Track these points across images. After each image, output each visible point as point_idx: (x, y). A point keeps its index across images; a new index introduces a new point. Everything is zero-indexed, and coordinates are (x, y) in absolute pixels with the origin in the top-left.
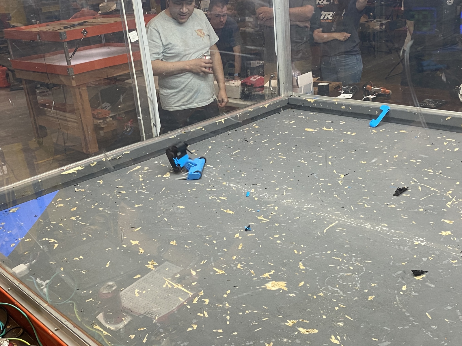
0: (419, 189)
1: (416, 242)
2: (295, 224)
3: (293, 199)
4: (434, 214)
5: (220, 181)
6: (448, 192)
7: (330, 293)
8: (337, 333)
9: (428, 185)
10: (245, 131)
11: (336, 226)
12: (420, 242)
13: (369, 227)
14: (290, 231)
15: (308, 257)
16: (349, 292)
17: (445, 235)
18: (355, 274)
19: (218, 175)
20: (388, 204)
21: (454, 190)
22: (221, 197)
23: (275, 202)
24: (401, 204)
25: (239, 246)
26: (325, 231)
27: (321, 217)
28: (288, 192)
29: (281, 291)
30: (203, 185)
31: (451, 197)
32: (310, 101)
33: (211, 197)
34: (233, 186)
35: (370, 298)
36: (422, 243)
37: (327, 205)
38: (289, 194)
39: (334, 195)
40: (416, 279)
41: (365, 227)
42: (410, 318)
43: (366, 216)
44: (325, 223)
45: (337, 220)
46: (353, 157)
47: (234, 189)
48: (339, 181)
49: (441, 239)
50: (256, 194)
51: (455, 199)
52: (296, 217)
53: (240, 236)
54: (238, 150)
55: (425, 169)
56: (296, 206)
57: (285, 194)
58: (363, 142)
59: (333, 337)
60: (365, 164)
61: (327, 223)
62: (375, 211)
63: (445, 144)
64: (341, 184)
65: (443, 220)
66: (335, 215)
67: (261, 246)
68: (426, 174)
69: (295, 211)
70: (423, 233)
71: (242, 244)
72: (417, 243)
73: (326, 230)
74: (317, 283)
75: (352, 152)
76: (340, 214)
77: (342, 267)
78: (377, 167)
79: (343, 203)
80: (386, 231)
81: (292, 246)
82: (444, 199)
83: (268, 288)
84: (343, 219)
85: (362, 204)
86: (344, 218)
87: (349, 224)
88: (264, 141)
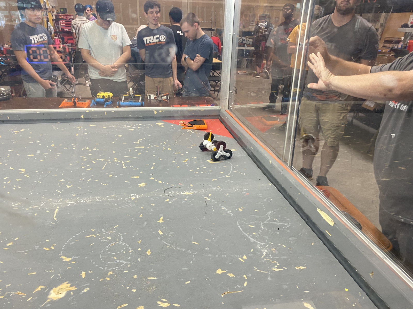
0: (93, 162)
1: (131, 198)
4: (122, 175)
6: (114, 159)
7: (117, 268)
8: (158, 297)
11: (61, 210)
13: (88, 201)
15: (64, 248)
16: (128, 257)
18: (117, 241)
20: (83, 179)
21: (116, 157)
26: (55, 219)
27: (40, 209)
29: (72, 293)
31: (119, 162)
35: (149, 253)
36: (136, 196)
40: (160, 223)
41: (86, 202)
42: (189, 252)
43: (76, 194)
44: (48, 212)
45: (56, 206)
51: (123, 162)
58: (14, 141)
59: (159, 303)
60: (34, 156)
61: (50, 212)
62: (79, 188)
65: (132, 177)
66: (50, 202)
72: (133, 198)
73: (55, 217)
74: (97, 265)
75: (13, 150)
76: (54, 200)
77: (102, 241)
78: (46, 156)
79: (46, 190)
80: (103, 199)
82: (117, 164)
83: (55, 299)
86: (60, 202)
87: (69, 205)
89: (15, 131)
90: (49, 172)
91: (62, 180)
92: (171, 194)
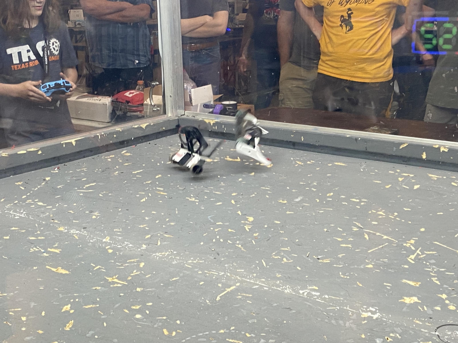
0: (365, 237)
1: (363, 313)
2: (170, 287)
3: (172, 251)
4: (390, 272)
5: (55, 225)
6: (409, 241)
9: (377, 232)
10: (109, 158)
11: (237, 290)
12: (369, 314)
13: (289, 291)
14: (160, 298)
15: (186, 341)
17: (408, 302)
19: (53, 216)
20: (319, 257)
21: (417, 239)
22: (51, 249)
23: (142, 255)
24: (339, 257)
25: (67, 325)
26: (218, 298)
27: (214, 278)
28: (165, 242)
30: (23, 231)
31: (413, 248)
32: (209, 123)
33: (34, 248)
34: (74, 232)
36: (374, 314)
37: (225, 260)
38: (165, 244)
39: (237, 245)
41: (283, 292)
43: (285, 275)
44: (219, 286)
45: (239, 281)
46: (268, 194)
47: (76, 237)
48: (245, 226)
49: (403, 308)
50: (111, 244)
51: (420, 251)
52: (173, 278)
53: (71, 309)
54: (93, 183)
55: (373, 211)
56: (175, 261)
57: (159, 243)
58: (282, 176)
60: (285, 204)
61: (222, 287)
62: (298, 268)
63: (400, 179)
64: (248, 230)
65: (404, 281)
66: (237, 274)
67: (105, 324)
68: (375, 217)
69: (172, 269)
70: (374, 300)
71: (73, 321)
72: (365, 315)
73: (220, 297)
75: (267, 188)
76: (244, 273)
78: (302, 207)
79: (249, 256)
80: (316, 297)
81: (160, 322)
82: (404, 251)
84: (248, 280)
85: (279, 257)
86: (250, 279)
87: (257, 287)
88: (136, 172)
89: (298, 162)
90: (282, 232)
91: (286, 249)
92: (448, 335)
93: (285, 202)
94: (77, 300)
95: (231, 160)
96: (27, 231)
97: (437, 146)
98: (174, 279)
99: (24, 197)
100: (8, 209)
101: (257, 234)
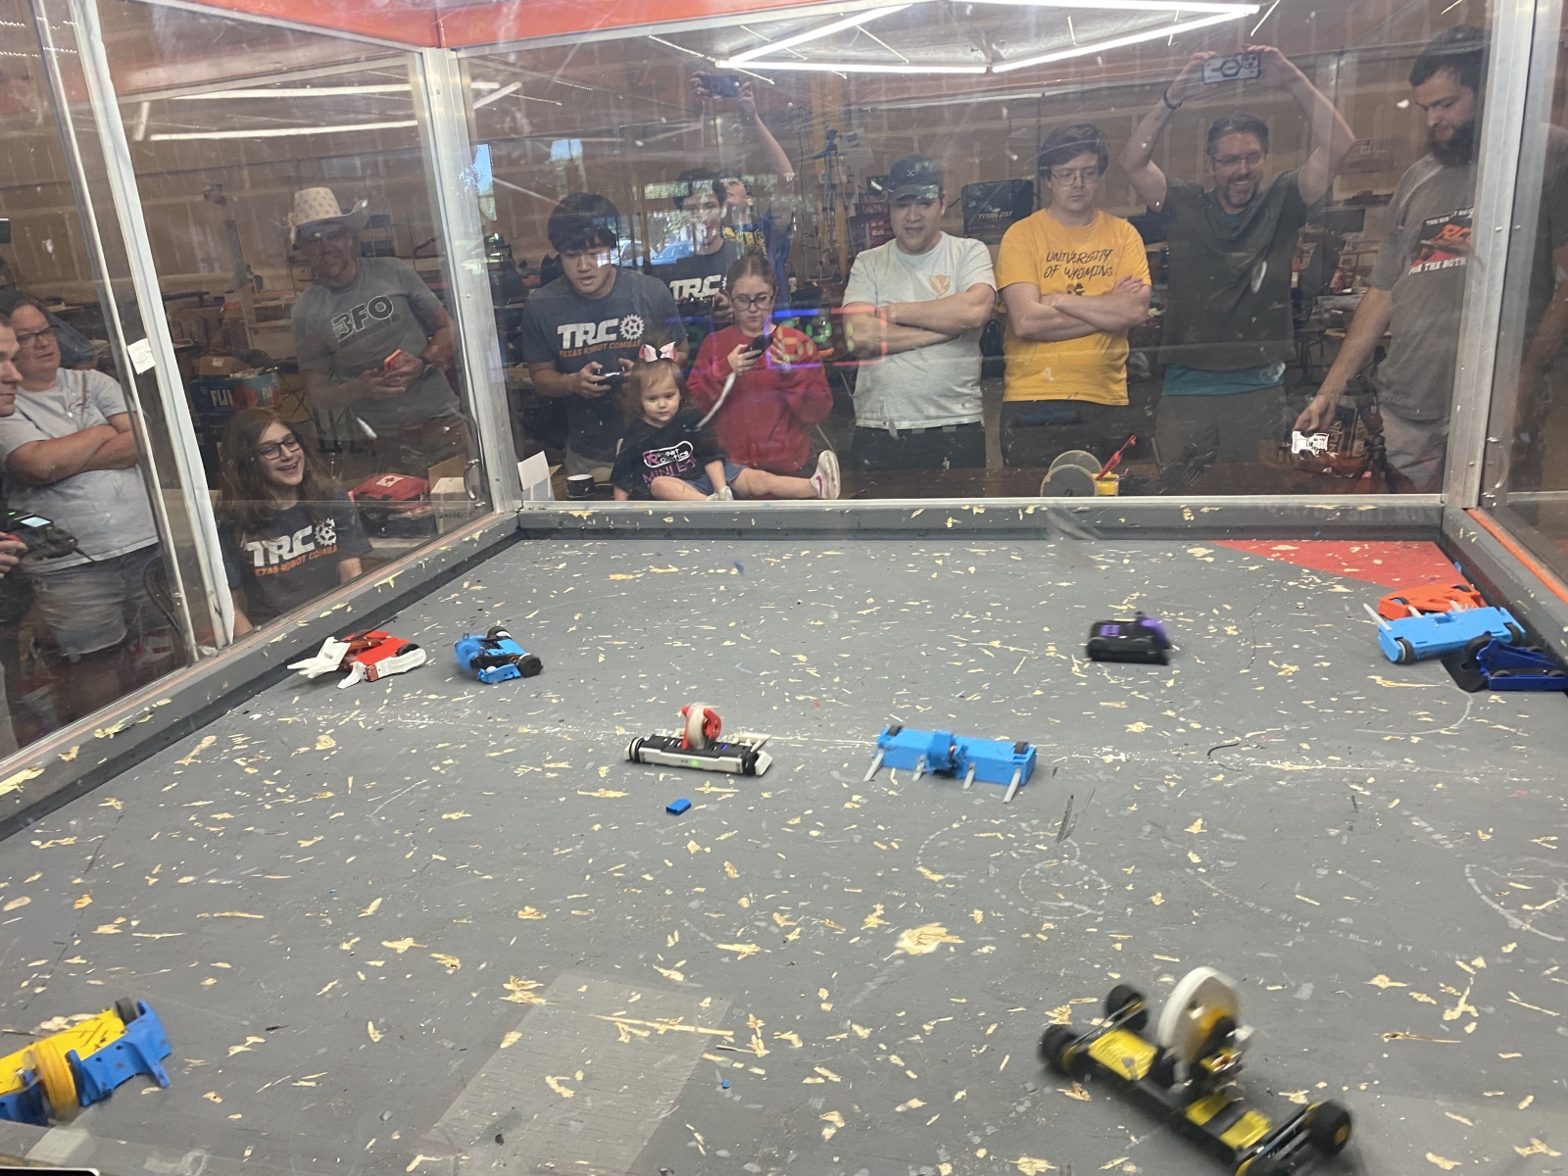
1: (1103, 757)
4: (1072, 695)
7: (1065, 918)
10: (454, 600)
12: (1112, 757)
14: (813, 800)
15: (923, 849)
16: (1098, 900)
17: (1139, 731)
18: (1066, 858)
20: (960, 694)
22: (549, 762)
24: (986, 689)
25: (727, 870)
26: (895, 782)
29: (952, 949)
32: (580, 515)
33: (519, 769)
34: (553, 731)
40: (1192, 833)
42: (1283, 917)
46: (782, 615)
47: (565, 737)
48: (807, 670)
49: (1142, 740)
53: (701, 846)
55: (955, 615)
63: (939, 562)
64: (819, 676)
65: (1102, 704)
67: (782, 856)
68: (968, 623)
71: (728, 862)
73: (894, 779)
74: (1011, 903)
77: (1020, 851)
81: (855, 834)
83: (912, 953)
88: (531, 616)
89: (769, 559)
90: (868, 668)
91: (904, 692)
92: (1231, 761)
93: (819, 623)
94: (693, 831)
95: (662, 571)
96: (468, 744)
97: (967, 507)
98: (799, 768)
99: (389, 691)
100: (389, 716)
101: (837, 680)
